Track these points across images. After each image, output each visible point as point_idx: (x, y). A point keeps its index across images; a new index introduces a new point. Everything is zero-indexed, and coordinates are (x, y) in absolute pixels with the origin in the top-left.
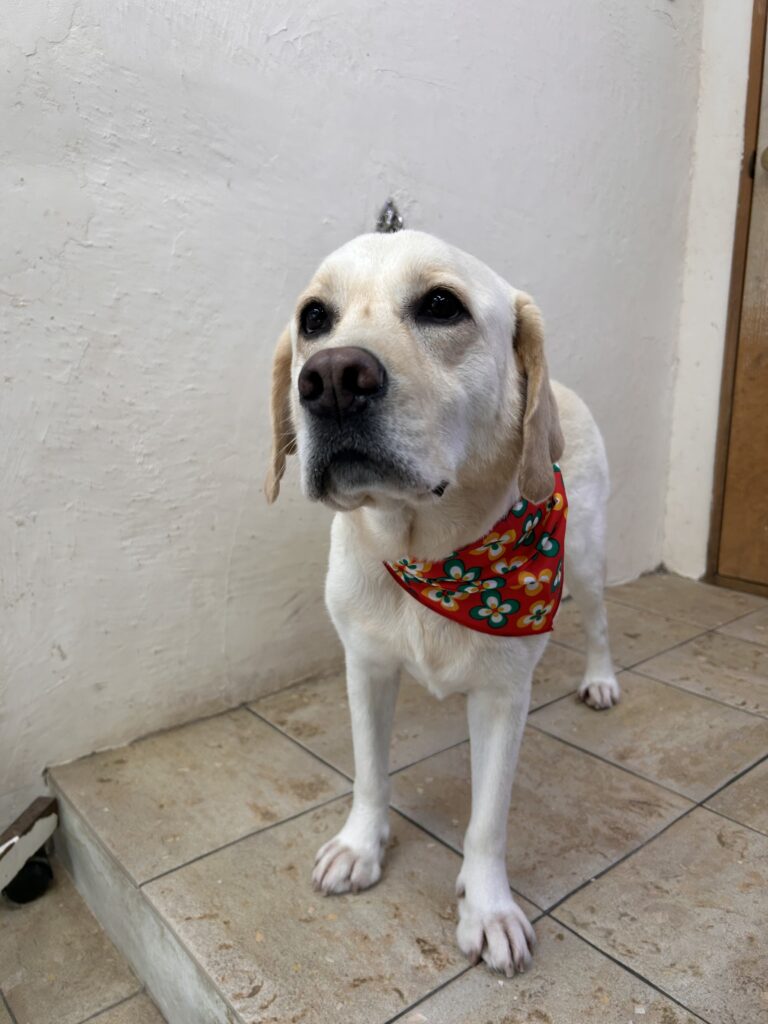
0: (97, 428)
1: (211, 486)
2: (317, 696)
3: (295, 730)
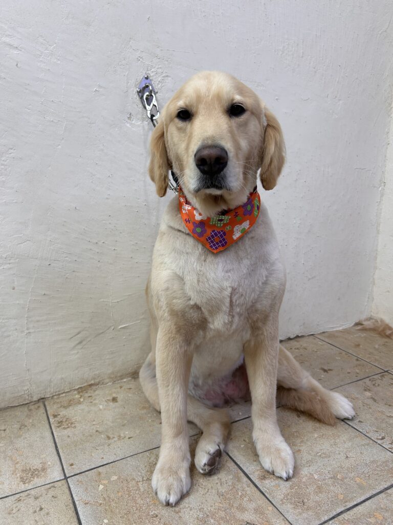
1: (11, 261)
2: (91, 398)
3: (59, 423)
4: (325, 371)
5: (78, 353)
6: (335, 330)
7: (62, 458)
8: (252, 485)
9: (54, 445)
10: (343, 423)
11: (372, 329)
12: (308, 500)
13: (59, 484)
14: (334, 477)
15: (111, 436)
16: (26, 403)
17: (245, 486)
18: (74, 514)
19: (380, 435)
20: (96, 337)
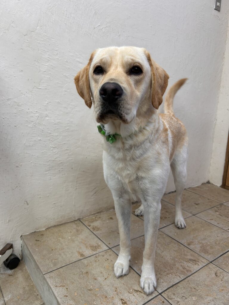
0: (40, 140)
2: (100, 218)
3: (92, 229)
4: (196, 204)
6: (194, 186)
8: (186, 247)
9: (96, 237)
12: (209, 251)
14: (215, 243)
16: (73, 221)
20: (101, 190)
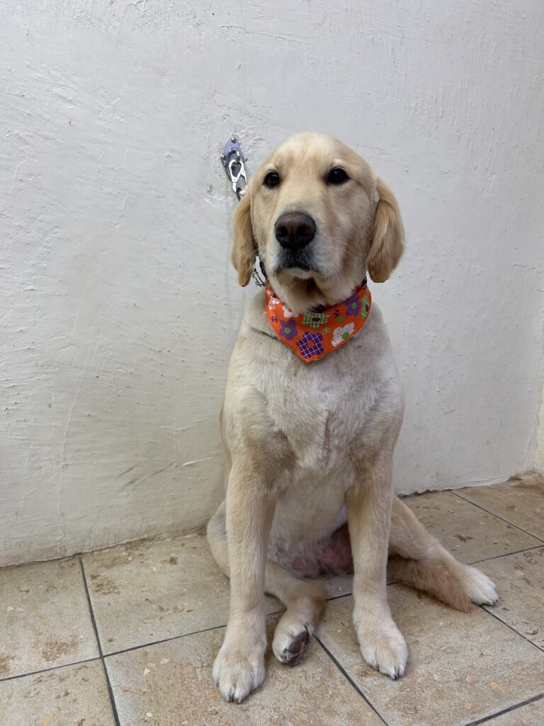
1: (49, 370)
2: (142, 557)
3: (98, 586)
4: (462, 539)
5: (128, 495)
6: (480, 485)
7: (99, 631)
8: (347, 683)
9: (89, 614)
10: (480, 610)
11: (533, 486)
12: (422, 707)
13: (93, 663)
14: (461, 680)
15: (165, 608)
16: (57, 558)
17: (338, 682)
18: (109, 703)
19: (531, 629)
20: (153, 475)
